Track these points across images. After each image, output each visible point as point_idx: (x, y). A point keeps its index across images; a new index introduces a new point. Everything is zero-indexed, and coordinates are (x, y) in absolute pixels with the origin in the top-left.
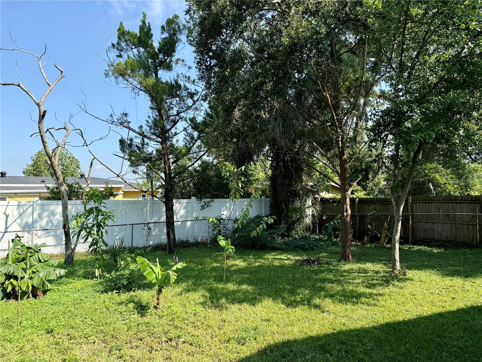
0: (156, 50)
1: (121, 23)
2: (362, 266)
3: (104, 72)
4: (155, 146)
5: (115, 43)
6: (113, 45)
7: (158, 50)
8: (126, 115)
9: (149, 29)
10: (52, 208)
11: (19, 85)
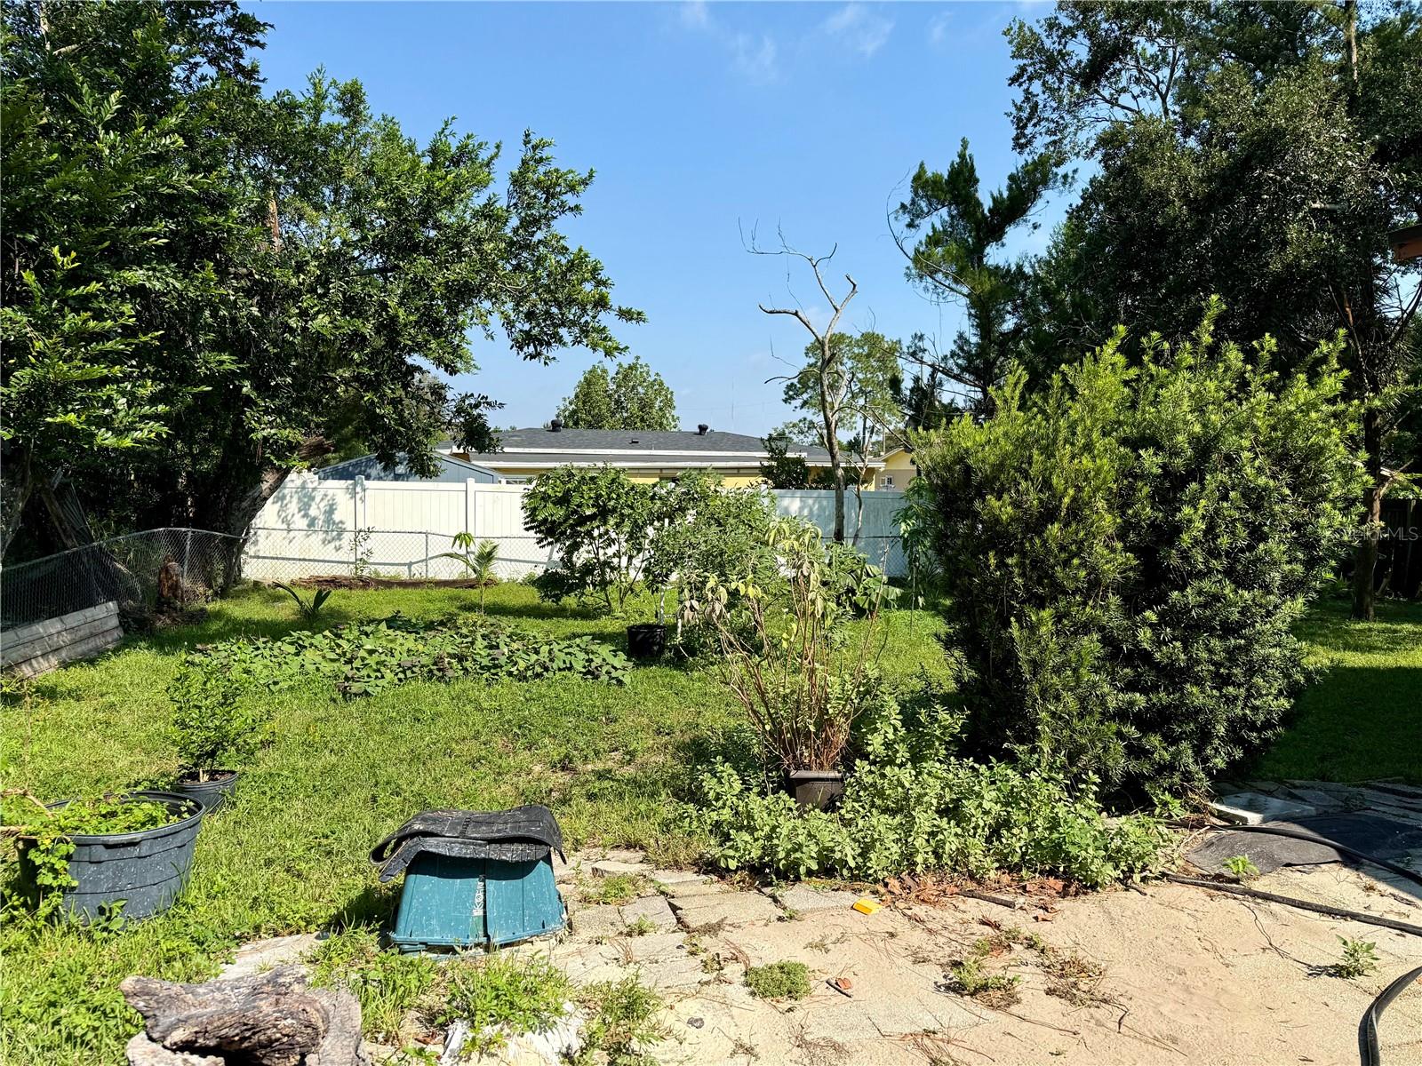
0: (986, 212)
1: (922, 165)
2: (1395, 627)
3: (905, 271)
4: (972, 394)
5: (907, 202)
6: (903, 206)
7: (990, 210)
8: (921, 338)
9: (972, 170)
10: (786, 502)
11: (796, 314)
